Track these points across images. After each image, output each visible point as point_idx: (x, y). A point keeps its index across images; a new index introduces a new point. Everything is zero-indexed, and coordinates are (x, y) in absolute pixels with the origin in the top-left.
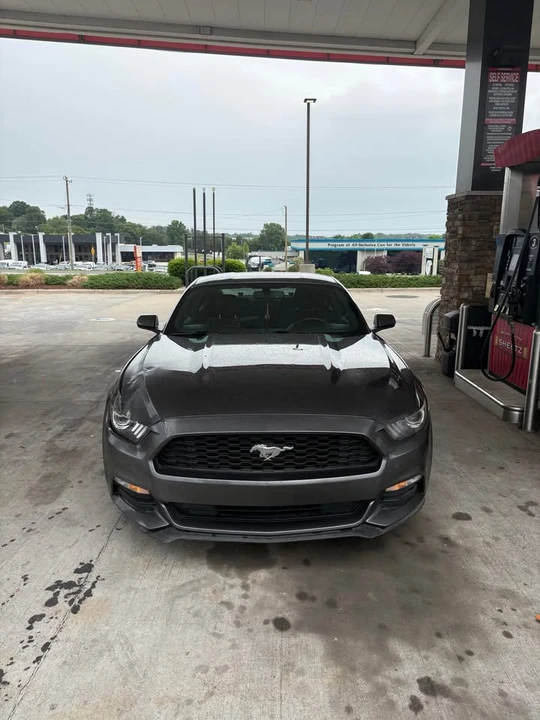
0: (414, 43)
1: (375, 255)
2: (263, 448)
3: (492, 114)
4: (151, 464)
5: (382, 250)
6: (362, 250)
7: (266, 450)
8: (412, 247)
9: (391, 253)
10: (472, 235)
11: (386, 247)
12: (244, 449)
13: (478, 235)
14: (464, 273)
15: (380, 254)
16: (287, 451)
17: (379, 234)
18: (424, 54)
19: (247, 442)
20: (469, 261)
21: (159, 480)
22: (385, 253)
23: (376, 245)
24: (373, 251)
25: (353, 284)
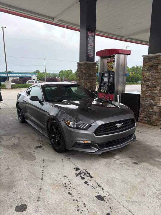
0: (53, 18)
1: (15, 78)
2: (118, 124)
3: (89, 43)
4: (94, 134)
5: (17, 77)
6: (11, 77)
7: (119, 125)
8: (26, 76)
9: (20, 77)
10: (87, 73)
11: (18, 76)
12: (114, 125)
13: (88, 73)
14: (86, 82)
15: (16, 78)
16: (122, 124)
17: (13, 72)
18: (56, 22)
19: (115, 124)
20: (87, 79)
21: (96, 137)
22: (18, 78)
23: (15, 75)
24: (14, 77)
25: (24, 87)
